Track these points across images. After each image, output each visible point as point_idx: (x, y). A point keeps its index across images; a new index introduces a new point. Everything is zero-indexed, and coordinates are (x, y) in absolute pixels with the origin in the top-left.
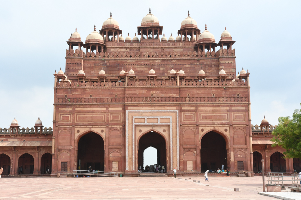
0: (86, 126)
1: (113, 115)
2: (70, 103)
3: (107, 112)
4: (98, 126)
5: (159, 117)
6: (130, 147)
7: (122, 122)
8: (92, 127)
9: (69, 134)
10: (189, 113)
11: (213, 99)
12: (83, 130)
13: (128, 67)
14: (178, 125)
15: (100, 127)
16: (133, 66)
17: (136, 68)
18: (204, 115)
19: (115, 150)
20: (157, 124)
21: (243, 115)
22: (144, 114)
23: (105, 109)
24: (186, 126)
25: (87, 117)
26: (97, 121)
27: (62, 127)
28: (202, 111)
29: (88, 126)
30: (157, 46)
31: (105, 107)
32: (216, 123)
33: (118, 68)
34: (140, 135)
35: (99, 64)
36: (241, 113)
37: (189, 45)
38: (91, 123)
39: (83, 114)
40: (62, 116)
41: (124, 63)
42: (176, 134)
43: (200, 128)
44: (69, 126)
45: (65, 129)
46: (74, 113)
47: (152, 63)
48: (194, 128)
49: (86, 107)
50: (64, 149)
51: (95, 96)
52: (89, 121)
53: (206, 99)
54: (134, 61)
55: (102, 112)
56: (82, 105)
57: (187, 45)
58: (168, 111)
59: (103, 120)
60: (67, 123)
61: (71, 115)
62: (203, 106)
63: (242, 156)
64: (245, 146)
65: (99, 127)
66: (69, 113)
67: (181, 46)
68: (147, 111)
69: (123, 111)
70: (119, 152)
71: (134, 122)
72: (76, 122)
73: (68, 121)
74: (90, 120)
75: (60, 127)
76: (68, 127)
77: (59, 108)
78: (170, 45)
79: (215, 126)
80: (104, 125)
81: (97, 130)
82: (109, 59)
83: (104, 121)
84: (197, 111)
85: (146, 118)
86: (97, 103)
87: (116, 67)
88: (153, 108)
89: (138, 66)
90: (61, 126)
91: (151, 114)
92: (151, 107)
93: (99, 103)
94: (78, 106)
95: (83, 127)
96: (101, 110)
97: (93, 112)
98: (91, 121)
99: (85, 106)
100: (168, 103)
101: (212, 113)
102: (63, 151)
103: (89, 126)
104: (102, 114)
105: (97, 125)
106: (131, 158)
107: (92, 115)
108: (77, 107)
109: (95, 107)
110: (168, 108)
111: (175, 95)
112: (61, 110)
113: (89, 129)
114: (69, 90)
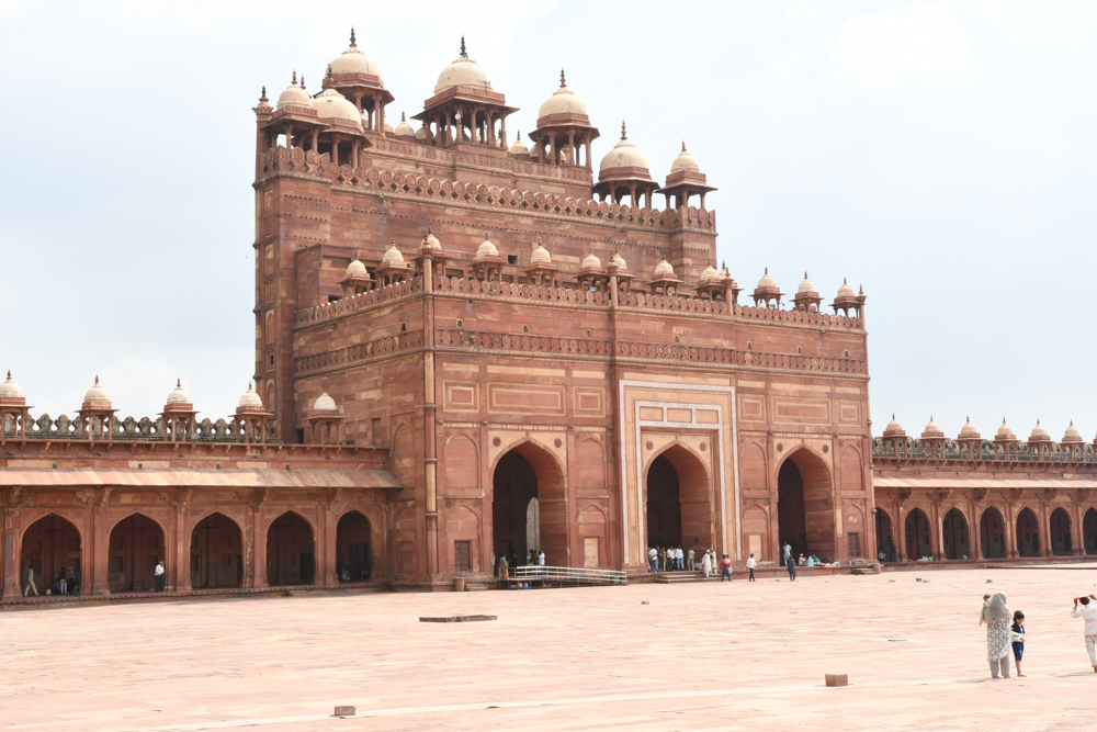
0: (516, 427)
1: (584, 394)
2: (472, 349)
3: (567, 384)
4: (547, 428)
5: (693, 407)
6: (632, 491)
7: (603, 416)
8: (534, 430)
9: (473, 451)
10: (751, 398)
11: (800, 359)
12: (510, 439)
13: (447, 230)
14: (735, 431)
15: (553, 431)
16: (461, 227)
17: (469, 236)
18: (782, 404)
19: (592, 502)
20: (689, 426)
21: (855, 407)
22: (660, 395)
23: (561, 373)
24: (747, 433)
25: (518, 396)
26: (544, 410)
27: (453, 425)
28: (778, 393)
29: (522, 424)
30: (503, 171)
31: (562, 367)
32: (807, 430)
33: (420, 229)
34: (650, 455)
35: (366, 208)
36: (853, 404)
37: (581, 179)
38: (529, 417)
39: (507, 387)
40: (453, 391)
41: (436, 214)
42: (733, 458)
43: (776, 442)
44: (473, 423)
45: (462, 432)
46: (485, 383)
47: (511, 226)
48: (762, 442)
49: (516, 365)
50: (462, 500)
51: (536, 330)
52: (522, 410)
53: (786, 360)
54: (463, 213)
55: (556, 382)
56: (504, 356)
57: (575, 178)
58: (713, 388)
59: (559, 408)
60: (468, 414)
61: (474, 386)
62: (782, 378)
63: (855, 521)
64: (862, 493)
65: (549, 431)
66: (468, 382)
67: (559, 178)
68: (667, 386)
69: (607, 383)
70: (600, 510)
71: (637, 418)
72: (490, 412)
73: (468, 407)
74: (527, 406)
75: (448, 425)
76: (470, 425)
77: (445, 364)
78: (531, 172)
79: (805, 436)
80: (561, 425)
81: (544, 439)
82: (396, 196)
83: (561, 411)
84: (770, 393)
85: (665, 406)
86: (543, 354)
87: (414, 225)
88: (680, 379)
89: (476, 231)
90: (451, 422)
91: (675, 396)
92: (676, 375)
93: (548, 354)
94: (494, 359)
95: (511, 430)
96: (554, 377)
97: (533, 380)
98: (529, 410)
99: (512, 361)
100: (713, 365)
101: (798, 401)
102: (458, 503)
103: (525, 427)
104: (555, 390)
105: (545, 425)
106: (636, 528)
107: (530, 392)
108: (492, 364)
109: (538, 367)
110: (713, 380)
111: (726, 344)
112: (449, 369)
113: (523, 434)
114: (468, 306)
